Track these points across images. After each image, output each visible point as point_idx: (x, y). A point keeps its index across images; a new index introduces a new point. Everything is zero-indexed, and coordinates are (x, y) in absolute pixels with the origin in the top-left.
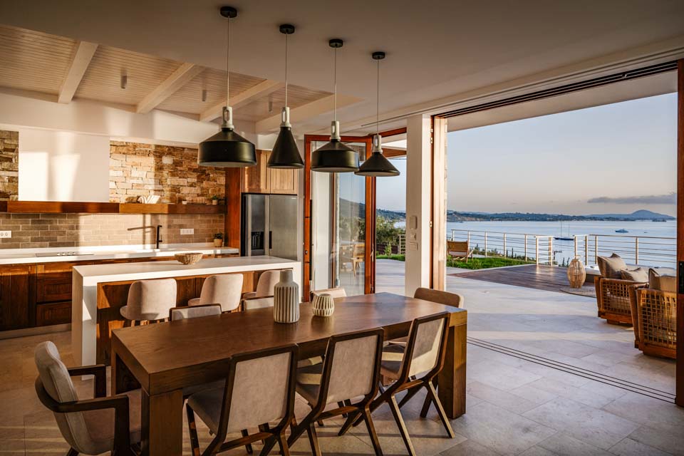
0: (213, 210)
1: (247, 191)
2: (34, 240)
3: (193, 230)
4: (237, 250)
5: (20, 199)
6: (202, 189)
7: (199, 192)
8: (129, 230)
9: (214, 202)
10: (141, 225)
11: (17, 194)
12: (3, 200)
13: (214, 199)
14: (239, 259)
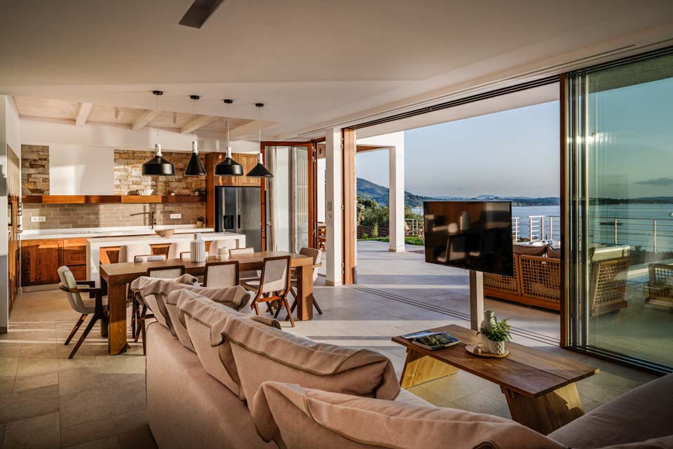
0: (196, 199)
1: (221, 184)
2: (62, 223)
3: (180, 215)
4: (213, 230)
5: (51, 194)
6: (187, 183)
7: (185, 186)
8: (131, 215)
9: (197, 194)
10: (142, 211)
11: (48, 190)
12: (40, 194)
13: (196, 191)
14: (214, 234)
